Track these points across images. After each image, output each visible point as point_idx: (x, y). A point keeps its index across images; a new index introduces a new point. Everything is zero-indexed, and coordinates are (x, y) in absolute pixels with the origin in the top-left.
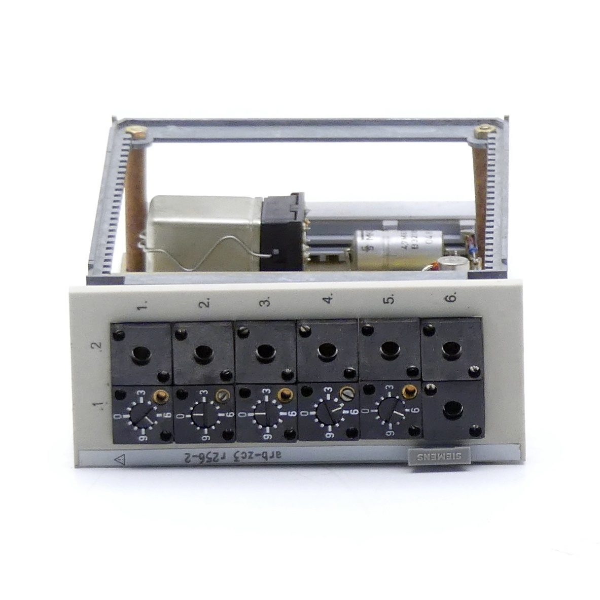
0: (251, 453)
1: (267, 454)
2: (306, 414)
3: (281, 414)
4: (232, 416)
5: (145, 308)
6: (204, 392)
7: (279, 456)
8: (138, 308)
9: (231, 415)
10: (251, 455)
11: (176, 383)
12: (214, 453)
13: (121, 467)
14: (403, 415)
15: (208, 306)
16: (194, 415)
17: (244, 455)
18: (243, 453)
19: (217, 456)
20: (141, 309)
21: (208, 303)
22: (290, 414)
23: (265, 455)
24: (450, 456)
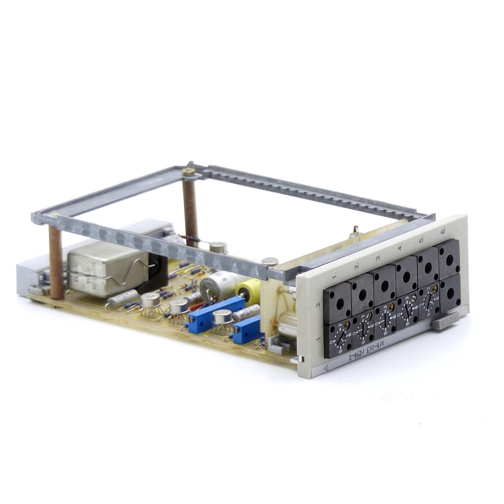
2: (399, 315)
3: (391, 318)
4: (373, 326)
5: (335, 277)
6: (363, 316)
8: (333, 278)
13: (327, 372)
14: (432, 303)
15: (358, 268)
16: (359, 331)
20: (334, 278)
21: (358, 265)
22: (394, 317)
24: (454, 319)
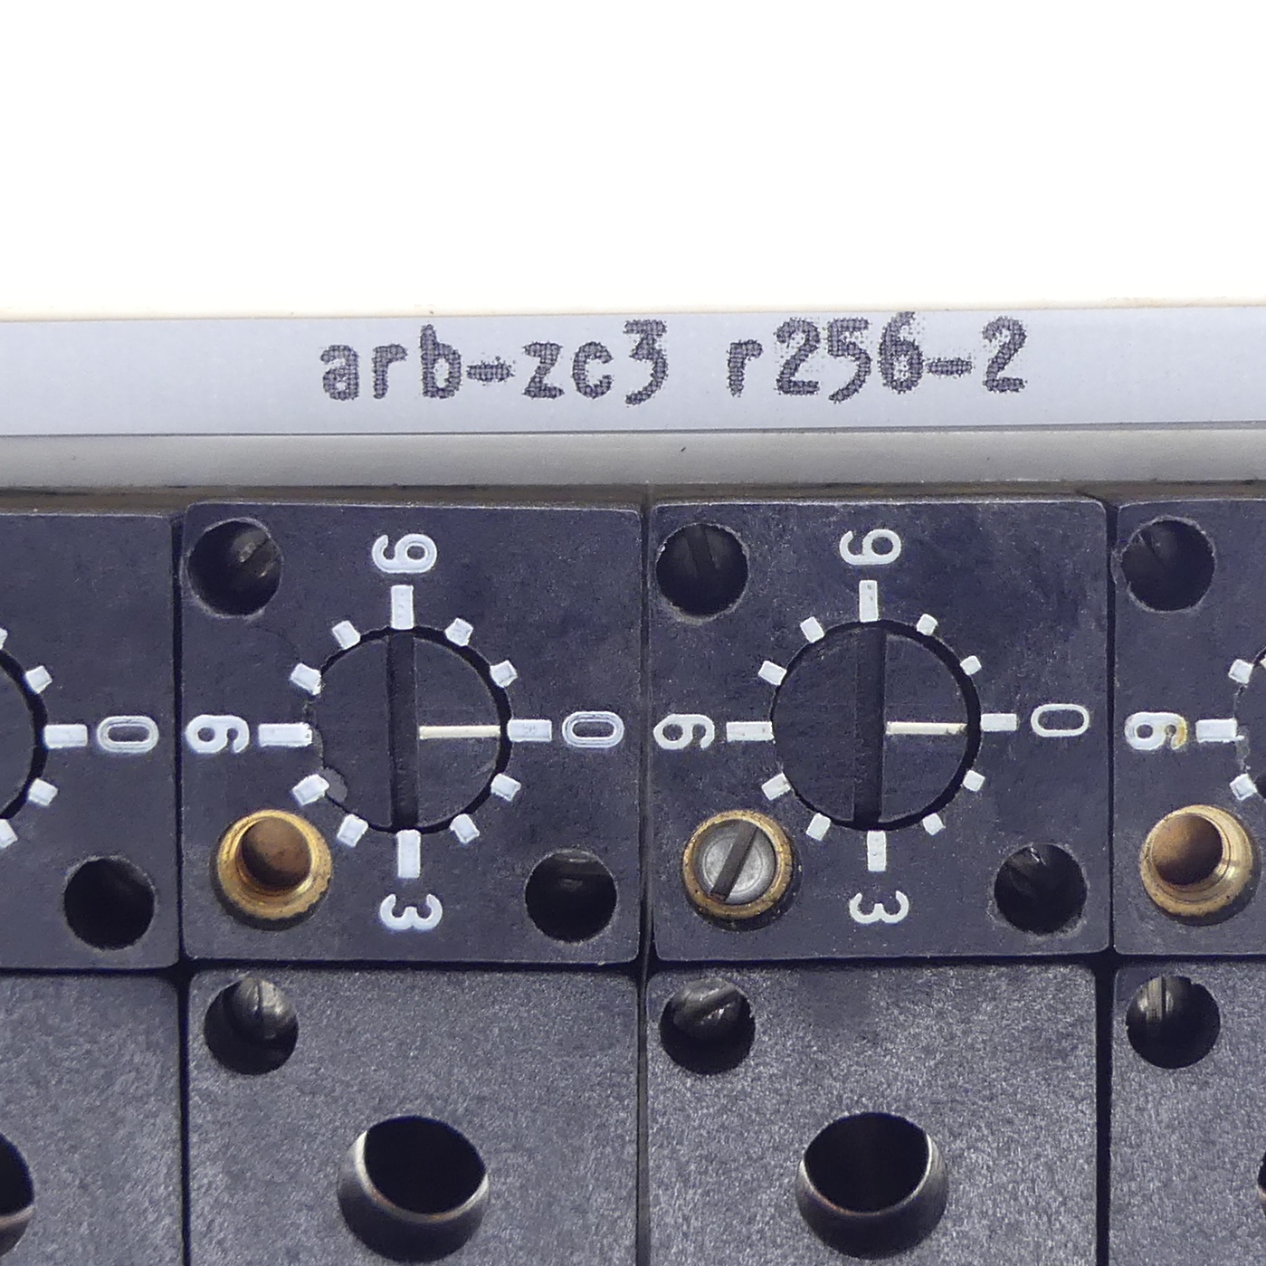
0: (538, 389)
1: (428, 377)
2: (115, 735)
3: (298, 734)
4: (672, 719)
6: (879, 913)
7: (338, 363)
9: (673, 732)
10: (542, 370)
11: (1084, 986)
12: (811, 388)
16: (955, 728)
17: (595, 370)
18: (596, 391)
19: (792, 365)
22: (232, 734)
23: (442, 370)
